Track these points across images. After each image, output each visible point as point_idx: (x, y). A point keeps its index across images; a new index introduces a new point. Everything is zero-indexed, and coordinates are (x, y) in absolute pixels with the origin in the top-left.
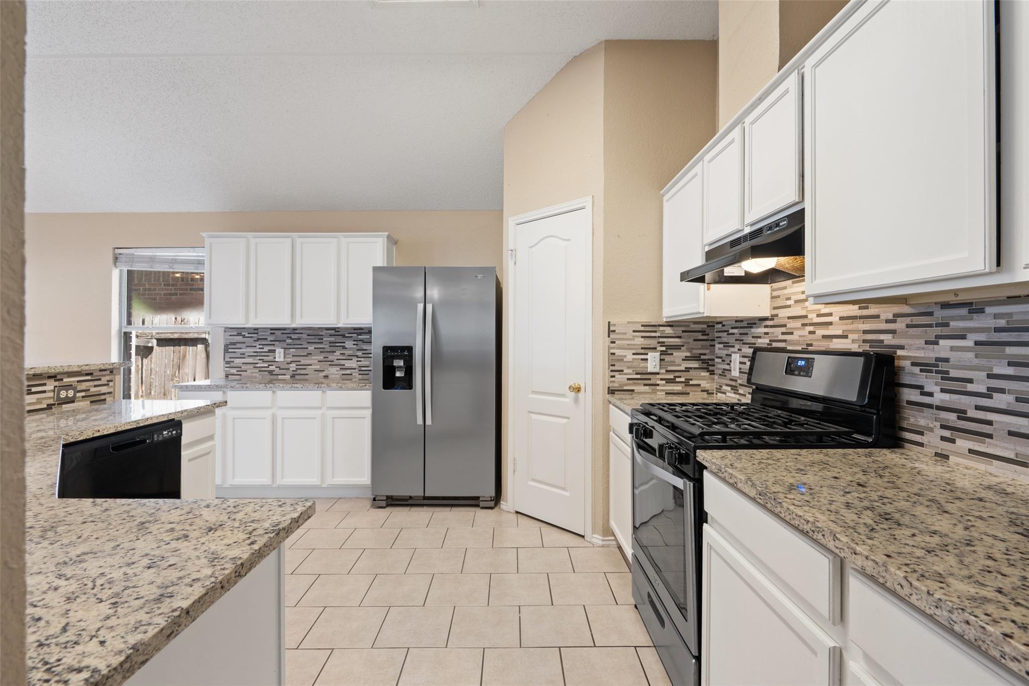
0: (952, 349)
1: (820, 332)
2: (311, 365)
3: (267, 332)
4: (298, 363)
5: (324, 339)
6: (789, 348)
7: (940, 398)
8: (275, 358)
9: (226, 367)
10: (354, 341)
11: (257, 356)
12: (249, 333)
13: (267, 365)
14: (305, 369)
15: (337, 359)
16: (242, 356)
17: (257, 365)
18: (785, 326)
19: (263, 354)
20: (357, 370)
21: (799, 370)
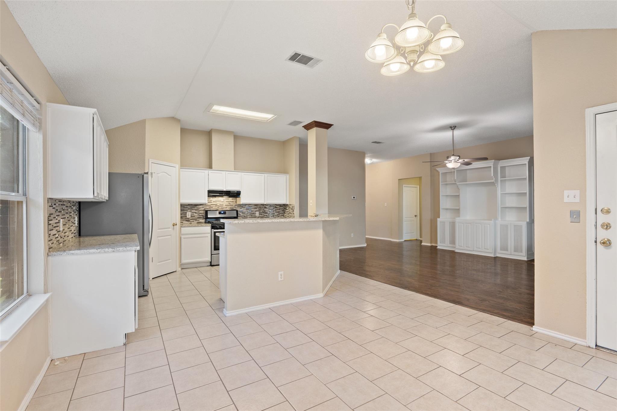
0: (244, 209)
1: (220, 207)
2: (66, 232)
3: (58, 203)
4: (64, 231)
5: (69, 210)
6: (211, 210)
7: (242, 215)
8: (60, 228)
9: (49, 241)
10: (73, 211)
11: (56, 227)
12: (54, 205)
14: (65, 236)
15: (71, 226)
16: (53, 228)
17: (56, 236)
18: (210, 206)
20: (74, 234)
21: (222, 214)
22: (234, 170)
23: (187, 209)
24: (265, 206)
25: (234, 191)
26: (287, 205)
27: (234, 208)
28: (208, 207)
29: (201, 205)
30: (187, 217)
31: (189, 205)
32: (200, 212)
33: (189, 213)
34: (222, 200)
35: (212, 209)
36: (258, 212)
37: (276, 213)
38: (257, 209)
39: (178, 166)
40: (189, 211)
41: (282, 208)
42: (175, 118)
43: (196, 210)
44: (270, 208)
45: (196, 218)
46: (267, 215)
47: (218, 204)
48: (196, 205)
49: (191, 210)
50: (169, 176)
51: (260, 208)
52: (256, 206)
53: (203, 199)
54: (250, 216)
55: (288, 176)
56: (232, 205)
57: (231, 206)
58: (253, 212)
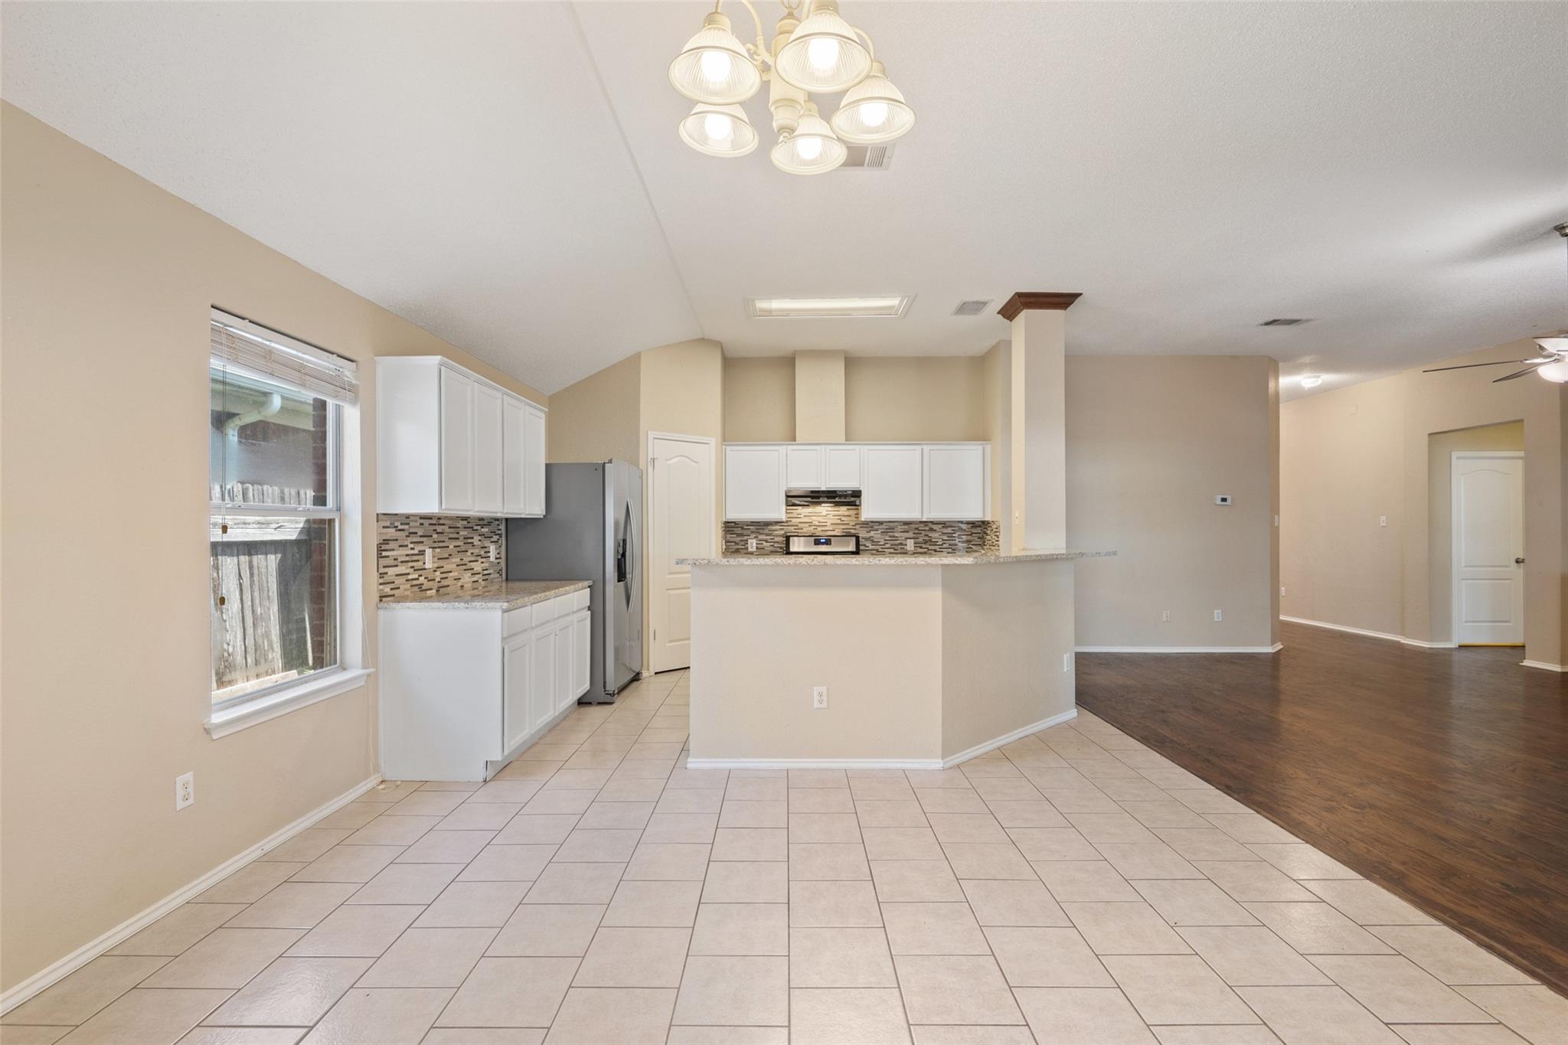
0: (874, 533)
2: (451, 572)
3: (416, 521)
4: (442, 570)
5: (461, 533)
6: (799, 535)
8: (424, 563)
9: (381, 584)
10: (480, 535)
11: (408, 562)
12: (402, 524)
13: (416, 576)
14: (447, 578)
15: (470, 562)
16: (395, 563)
17: (410, 577)
18: (795, 526)
19: (415, 558)
20: (481, 575)
21: (823, 544)
22: (846, 441)
23: (749, 532)
24: (930, 525)
25: (846, 491)
26: (988, 523)
27: (853, 531)
28: (792, 529)
29: (777, 523)
30: (750, 550)
31: (753, 523)
32: (777, 539)
33: (752, 540)
34: (824, 513)
35: (801, 533)
36: (912, 540)
37: (960, 544)
38: (910, 534)
39: (714, 441)
40: (753, 536)
41: (978, 530)
42: (708, 340)
43: (767, 535)
44: (945, 531)
45: (768, 552)
46: (937, 548)
47: (815, 520)
48: (767, 524)
49: (758, 535)
50: (693, 463)
51: (917, 532)
52: (906, 527)
53: (777, 511)
54: (892, 550)
55: (988, 448)
56: (848, 524)
57: (845, 527)
58: (898, 542)
